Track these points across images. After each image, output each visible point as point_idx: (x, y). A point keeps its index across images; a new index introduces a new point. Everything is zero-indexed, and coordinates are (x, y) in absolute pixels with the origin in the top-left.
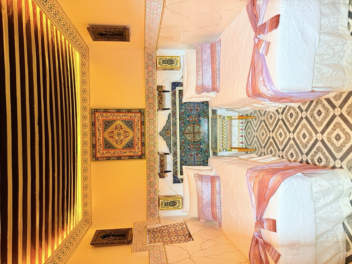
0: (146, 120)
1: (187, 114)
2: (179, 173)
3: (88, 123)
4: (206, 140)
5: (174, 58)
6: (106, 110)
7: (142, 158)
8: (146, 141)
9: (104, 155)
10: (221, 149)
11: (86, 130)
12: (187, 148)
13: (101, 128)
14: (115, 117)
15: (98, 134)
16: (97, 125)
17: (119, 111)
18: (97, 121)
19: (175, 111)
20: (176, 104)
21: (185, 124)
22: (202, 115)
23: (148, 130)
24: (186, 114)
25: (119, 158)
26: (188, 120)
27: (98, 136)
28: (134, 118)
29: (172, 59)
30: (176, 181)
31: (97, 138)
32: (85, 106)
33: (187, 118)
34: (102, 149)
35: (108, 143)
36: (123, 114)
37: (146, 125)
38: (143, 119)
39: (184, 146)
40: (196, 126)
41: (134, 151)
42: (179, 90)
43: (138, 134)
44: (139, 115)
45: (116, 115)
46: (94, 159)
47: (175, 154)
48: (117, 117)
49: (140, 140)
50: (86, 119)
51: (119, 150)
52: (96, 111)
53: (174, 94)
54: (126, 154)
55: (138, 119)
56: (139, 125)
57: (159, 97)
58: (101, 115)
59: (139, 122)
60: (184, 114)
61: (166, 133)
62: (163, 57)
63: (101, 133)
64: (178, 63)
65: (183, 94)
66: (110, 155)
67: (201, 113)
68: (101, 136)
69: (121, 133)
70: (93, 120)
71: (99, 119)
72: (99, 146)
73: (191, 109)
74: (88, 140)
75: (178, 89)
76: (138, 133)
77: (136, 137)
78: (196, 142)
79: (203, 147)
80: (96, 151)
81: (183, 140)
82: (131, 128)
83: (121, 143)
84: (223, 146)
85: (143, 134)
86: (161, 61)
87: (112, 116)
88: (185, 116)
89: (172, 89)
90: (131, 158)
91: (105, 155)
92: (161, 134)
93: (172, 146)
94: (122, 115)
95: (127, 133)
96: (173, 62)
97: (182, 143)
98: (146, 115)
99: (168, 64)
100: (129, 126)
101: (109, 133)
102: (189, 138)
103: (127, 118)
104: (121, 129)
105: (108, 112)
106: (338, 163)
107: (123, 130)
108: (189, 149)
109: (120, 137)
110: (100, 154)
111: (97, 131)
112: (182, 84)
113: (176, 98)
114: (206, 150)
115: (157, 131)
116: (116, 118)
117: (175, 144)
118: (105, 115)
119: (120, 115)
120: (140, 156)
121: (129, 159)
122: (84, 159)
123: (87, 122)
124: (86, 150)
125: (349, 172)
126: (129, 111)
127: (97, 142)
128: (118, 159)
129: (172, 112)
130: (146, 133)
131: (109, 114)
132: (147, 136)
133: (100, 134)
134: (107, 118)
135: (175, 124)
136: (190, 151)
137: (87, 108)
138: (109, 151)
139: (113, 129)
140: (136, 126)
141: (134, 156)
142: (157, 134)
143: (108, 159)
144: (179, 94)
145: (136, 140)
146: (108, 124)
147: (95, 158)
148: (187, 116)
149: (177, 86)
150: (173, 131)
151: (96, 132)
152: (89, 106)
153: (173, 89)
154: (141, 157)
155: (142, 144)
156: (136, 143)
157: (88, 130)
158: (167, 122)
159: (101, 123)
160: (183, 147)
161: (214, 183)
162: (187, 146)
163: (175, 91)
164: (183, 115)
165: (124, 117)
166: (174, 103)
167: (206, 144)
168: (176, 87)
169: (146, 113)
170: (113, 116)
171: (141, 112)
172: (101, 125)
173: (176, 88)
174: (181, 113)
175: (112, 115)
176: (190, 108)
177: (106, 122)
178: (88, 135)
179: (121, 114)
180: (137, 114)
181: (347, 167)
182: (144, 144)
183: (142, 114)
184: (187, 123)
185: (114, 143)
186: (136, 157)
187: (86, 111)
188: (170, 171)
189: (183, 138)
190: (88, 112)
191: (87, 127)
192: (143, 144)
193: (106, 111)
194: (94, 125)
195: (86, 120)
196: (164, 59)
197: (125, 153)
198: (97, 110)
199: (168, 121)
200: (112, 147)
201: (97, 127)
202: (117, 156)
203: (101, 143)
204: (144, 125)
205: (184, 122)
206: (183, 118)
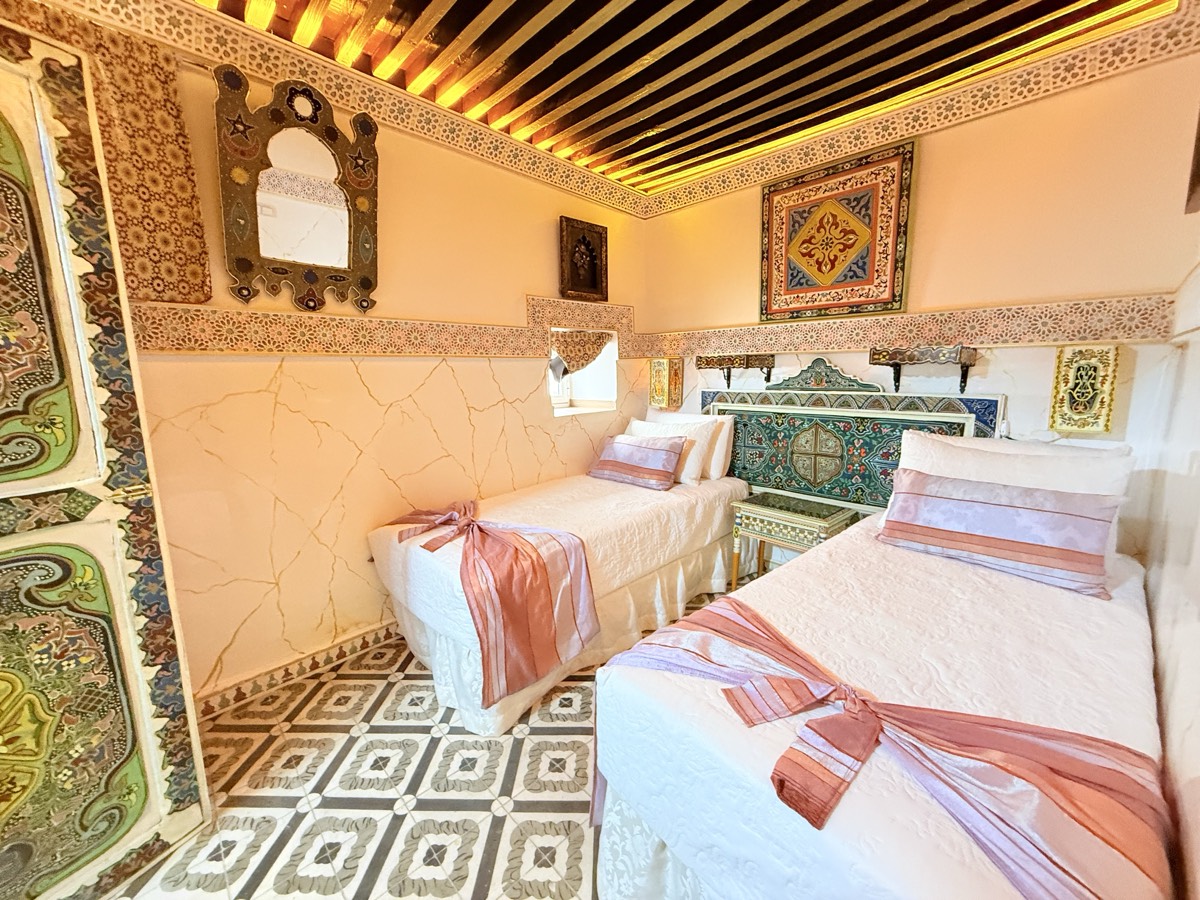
0: (863, 319)
1: (874, 442)
2: (722, 406)
3: (870, 144)
4: (794, 483)
5: (1104, 411)
6: (909, 189)
7: (762, 314)
8: (803, 323)
9: (775, 215)
10: (742, 512)
11: (847, 143)
12: (778, 432)
13: (852, 186)
14: (882, 221)
15: (832, 182)
16: (858, 174)
17: (902, 230)
18: (872, 170)
19: (886, 404)
20: (908, 409)
21: (844, 431)
22: (868, 487)
23: (835, 326)
24: (875, 438)
25: (765, 255)
26: (856, 441)
27: (826, 185)
28: (876, 282)
29: (1097, 405)
30: (707, 399)
31: (822, 184)
32: (925, 119)
33: (861, 441)
34: (792, 203)
35: (805, 219)
36: (890, 246)
37: (848, 320)
38: (871, 307)
39: (782, 424)
40: (836, 465)
41: (782, 293)
42: (964, 424)
43: (825, 298)
44: (886, 295)
45: (887, 227)
46: (766, 191)
47: (765, 400)
48: (882, 229)
49: (810, 304)
50: (882, 134)
51: (787, 251)
52: (907, 156)
53: (948, 406)
54: (775, 272)
55: (871, 292)
56: (852, 300)
57: (916, 353)
58: (893, 177)
59: (862, 299)
60: (874, 432)
61: (821, 374)
62: (1110, 369)
63: (836, 192)
64: (1075, 428)
65: (946, 434)
66: (775, 229)
67: (872, 484)
68: (827, 194)
69: (830, 249)
70: (876, 158)
71: (879, 174)
72: (799, 194)
73: (891, 454)
74: (819, 160)
75: (970, 421)
76: (828, 297)
77: (816, 293)
78: (791, 459)
79: (779, 475)
80: (788, 189)
81: (797, 423)
82: (845, 276)
83: (804, 255)
84: (748, 518)
85: (822, 312)
86: (1094, 361)
87: (886, 211)
88: (867, 436)
89: (968, 400)
90: (765, 286)
91: (775, 217)
92: (818, 361)
93: (783, 392)
94: (886, 245)
95: (829, 267)
96: (1081, 408)
97: (791, 419)
98: (881, 318)
99: (1073, 390)
100: (850, 270)
101: (832, 215)
102: (803, 441)
103: (877, 258)
104: (841, 247)
105: (901, 197)
106: (521, 731)
107: (839, 254)
108: (776, 437)
109: (821, 248)
110: (779, 202)
111: (842, 179)
112: (984, 437)
113: (931, 411)
114: (770, 480)
115: (830, 350)
116: (879, 225)
117: (790, 402)
118: (892, 190)
119: (887, 237)
120: (766, 309)
121: (762, 282)
122: (767, 165)
123: (872, 142)
124: (791, 162)
125: (488, 739)
126: (900, 263)
127: (811, 187)
128: (763, 253)
129: (883, 396)
130: (826, 322)
131: (893, 202)
132: (816, 323)
133: (832, 189)
134: (882, 198)
135: (846, 404)
136: (770, 438)
137: (921, 125)
138: (784, 227)
139: (844, 225)
140: (849, 289)
141: (769, 295)
142: (820, 351)
143: (766, 228)
144: (950, 425)
145: (809, 295)
146: (862, 203)
147: (771, 191)
148: (868, 439)
149: (978, 419)
150: (825, 398)
151: (840, 176)
152: (929, 130)
153: (966, 402)
154: (766, 311)
155: (797, 312)
156: (801, 295)
157: (848, 149)
158: (850, 380)
159: (865, 184)
160: (780, 422)
161: (656, 477)
162: (780, 432)
163: (959, 411)
164: (873, 429)
165: (880, 249)
166: (912, 404)
167: (786, 481)
168: (973, 416)
169: (888, 317)
170: (885, 215)
171: (895, 301)
172: (859, 186)
173: (970, 412)
174: (881, 424)
175: (891, 211)
176: (892, 451)
177: (867, 198)
178: (833, 154)
179: (890, 240)
180: (887, 289)
181: (497, 743)
182: (797, 317)
183: (886, 303)
184: (847, 438)
185: (803, 234)
186: (765, 298)
187: (907, 125)
188: (729, 386)
189: (802, 424)
190: (905, 133)
191: (856, 145)
192: (796, 315)
193: (905, 190)
194: (861, 165)
195: (877, 134)
196: (1102, 374)
197: (779, 267)
198: (911, 159)
199: (853, 384)
200: (795, 231)
201: (854, 175)
202: (772, 248)
203: (806, 200)
204: (850, 313)
205: (849, 429)
206: (861, 428)
